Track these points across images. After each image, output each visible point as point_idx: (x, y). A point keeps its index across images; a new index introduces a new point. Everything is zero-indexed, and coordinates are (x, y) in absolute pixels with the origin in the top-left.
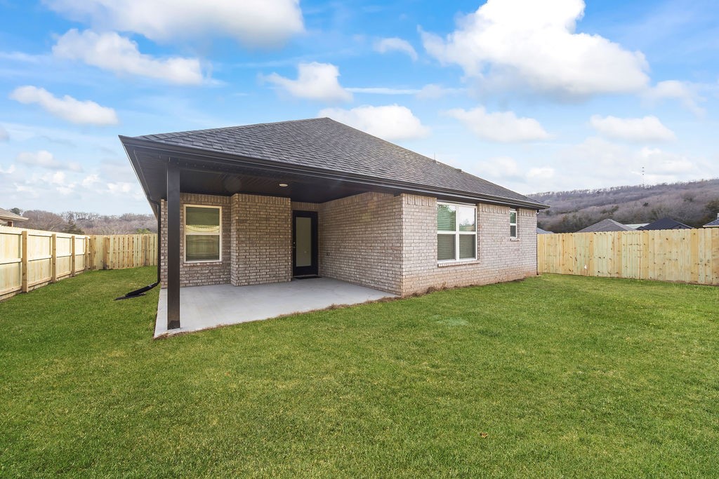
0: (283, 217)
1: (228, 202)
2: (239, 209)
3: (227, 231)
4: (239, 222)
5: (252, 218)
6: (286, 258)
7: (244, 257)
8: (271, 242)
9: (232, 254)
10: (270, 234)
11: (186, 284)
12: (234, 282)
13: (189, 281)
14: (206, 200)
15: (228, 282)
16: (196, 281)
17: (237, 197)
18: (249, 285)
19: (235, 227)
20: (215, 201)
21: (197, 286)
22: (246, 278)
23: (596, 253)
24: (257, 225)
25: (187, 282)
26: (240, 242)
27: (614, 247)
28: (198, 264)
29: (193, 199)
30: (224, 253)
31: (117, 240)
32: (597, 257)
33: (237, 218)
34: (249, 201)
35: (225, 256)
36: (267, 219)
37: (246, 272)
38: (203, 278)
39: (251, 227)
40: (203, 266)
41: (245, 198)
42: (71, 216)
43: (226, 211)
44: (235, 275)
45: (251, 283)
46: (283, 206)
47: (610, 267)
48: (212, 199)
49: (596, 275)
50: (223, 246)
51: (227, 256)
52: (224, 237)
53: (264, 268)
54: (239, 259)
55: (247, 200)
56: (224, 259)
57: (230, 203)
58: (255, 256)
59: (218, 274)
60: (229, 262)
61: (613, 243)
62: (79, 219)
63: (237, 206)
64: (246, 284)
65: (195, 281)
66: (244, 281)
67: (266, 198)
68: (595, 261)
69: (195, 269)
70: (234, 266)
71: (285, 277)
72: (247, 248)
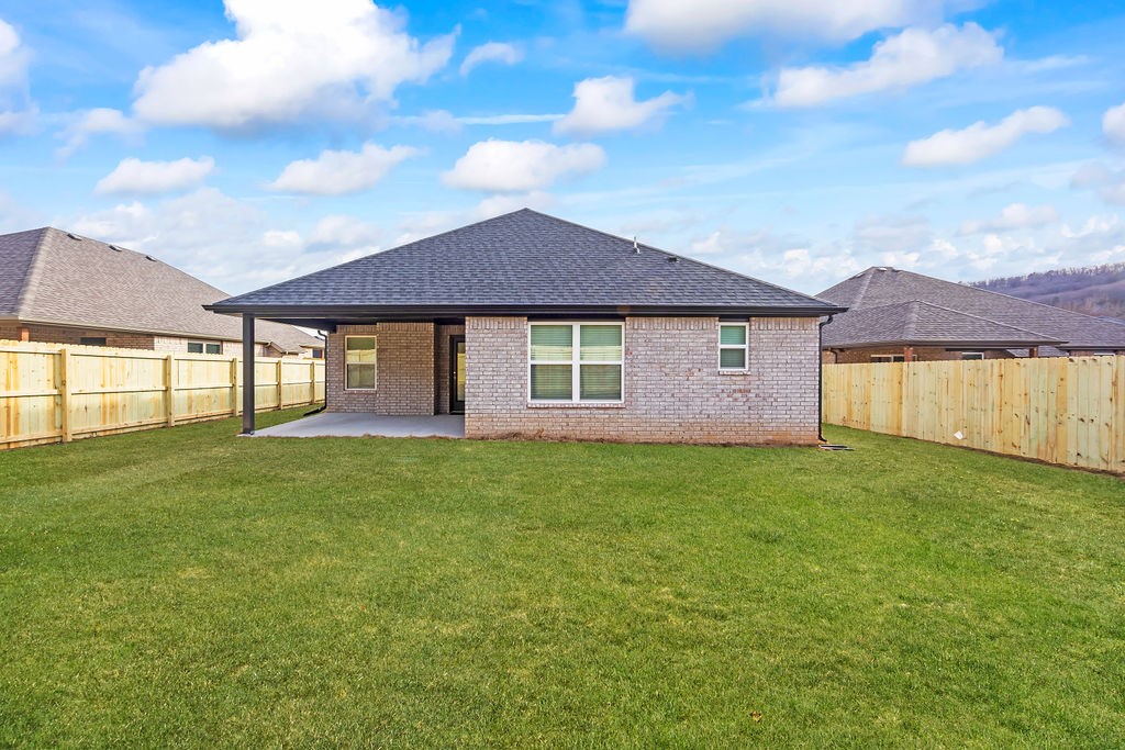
0: (426, 345)
4: (380, 351)
5: (392, 347)
6: (429, 389)
7: (384, 386)
8: (412, 372)
16: (354, 408)
21: (355, 412)
22: (387, 408)
23: (1072, 409)
24: (398, 353)
26: (380, 371)
27: (1116, 394)
28: (355, 392)
32: (1075, 418)
33: (378, 347)
36: (408, 347)
37: (387, 401)
38: (359, 405)
39: (392, 356)
45: (391, 414)
46: (425, 332)
47: (1106, 445)
48: (368, 329)
53: (404, 399)
54: (379, 388)
55: (388, 329)
58: (395, 387)
59: (372, 402)
61: (1115, 384)
64: (387, 413)
66: (385, 411)
68: (1071, 426)
69: (353, 396)
71: (427, 409)
72: (388, 378)
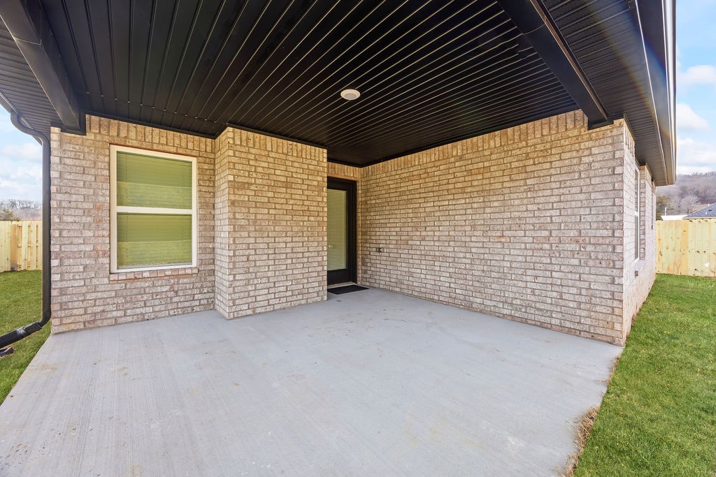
0: (315, 183)
1: (209, 149)
2: (234, 160)
3: (208, 206)
4: (235, 186)
5: (259, 181)
6: (320, 259)
7: (245, 259)
8: (295, 229)
9: (218, 251)
10: (292, 212)
11: (116, 318)
12: (223, 307)
13: (125, 310)
14: (163, 140)
15: (210, 306)
16: (143, 311)
17: (231, 135)
18: (255, 314)
19: (226, 197)
20: (184, 145)
21: (143, 320)
22: (250, 300)
24: (271, 194)
25: (121, 313)
26: (236, 228)
28: (146, 275)
29: (132, 134)
30: (202, 250)
31: (33, 228)
33: (231, 178)
34: (254, 147)
35: (203, 257)
37: (250, 288)
38: (157, 302)
39: (259, 199)
40: (155, 277)
41: (248, 139)
42: (13, 204)
43: (206, 167)
44: (228, 297)
45: (258, 310)
46: (315, 163)
48: (177, 142)
49: (691, 274)
50: (200, 237)
51: (208, 256)
52: (202, 218)
53: (283, 278)
54: (234, 263)
55: (251, 144)
56: (201, 262)
57: (213, 152)
58: (265, 257)
59: (190, 292)
60: (211, 267)
62: (23, 208)
63: (231, 153)
64: (250, 312)
65: (138, 311)
66: (245, 307)
67: (285, 144)
69: (138, 284)
70: (223, 277)
71: (318, 292)
72: (252, 240)
